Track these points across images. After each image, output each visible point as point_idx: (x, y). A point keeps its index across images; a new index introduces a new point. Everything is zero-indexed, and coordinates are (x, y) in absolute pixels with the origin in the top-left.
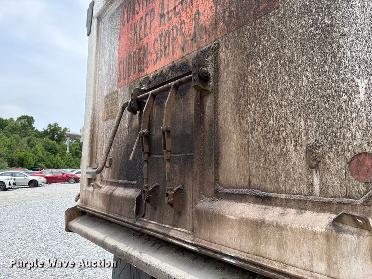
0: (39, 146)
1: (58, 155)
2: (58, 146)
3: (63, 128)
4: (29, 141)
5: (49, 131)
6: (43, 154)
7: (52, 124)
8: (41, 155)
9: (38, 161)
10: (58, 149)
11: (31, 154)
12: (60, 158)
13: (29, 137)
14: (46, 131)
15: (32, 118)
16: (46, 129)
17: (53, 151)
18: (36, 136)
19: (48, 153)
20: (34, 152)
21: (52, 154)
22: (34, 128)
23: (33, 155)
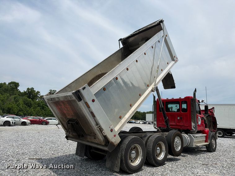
0: (21, 101)
1: (32, 108)
2: (32, 102)
3: (36, 91)
4: (15, 98)
5: (27, 92)
6: (23, 107)
7: (30, 88)
8: (21, 107)
9: (19, 111)
10: (32, 104)
11: (16, 106)
12: (33, 110)
13: (15, 96)
14: (25, 92)
15: (18, 83)
16: (25, 91)
17: (29, 105)
18: (19, 95)
19: (26, 106)
20: (17, 105)
21: (28, 107)
22: (18, 90)
23: (17, 107)
